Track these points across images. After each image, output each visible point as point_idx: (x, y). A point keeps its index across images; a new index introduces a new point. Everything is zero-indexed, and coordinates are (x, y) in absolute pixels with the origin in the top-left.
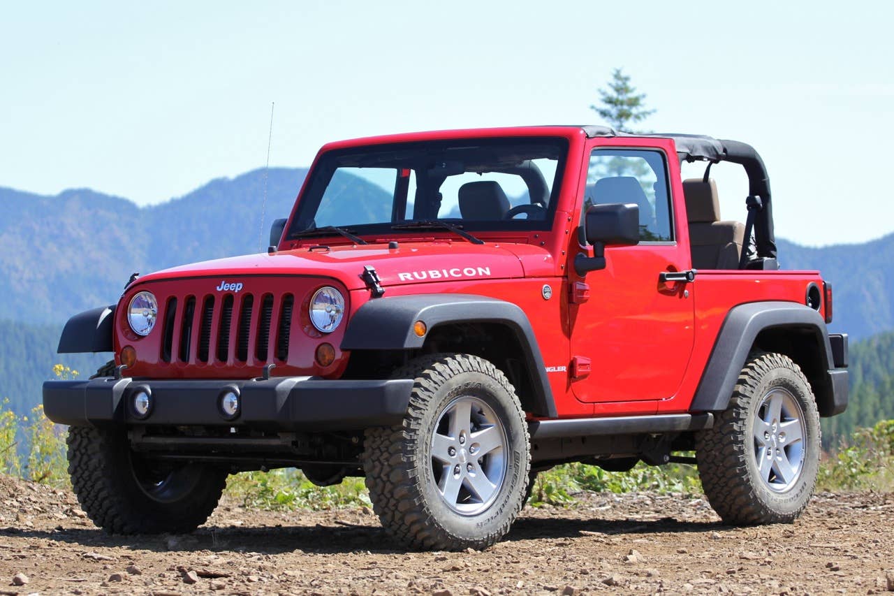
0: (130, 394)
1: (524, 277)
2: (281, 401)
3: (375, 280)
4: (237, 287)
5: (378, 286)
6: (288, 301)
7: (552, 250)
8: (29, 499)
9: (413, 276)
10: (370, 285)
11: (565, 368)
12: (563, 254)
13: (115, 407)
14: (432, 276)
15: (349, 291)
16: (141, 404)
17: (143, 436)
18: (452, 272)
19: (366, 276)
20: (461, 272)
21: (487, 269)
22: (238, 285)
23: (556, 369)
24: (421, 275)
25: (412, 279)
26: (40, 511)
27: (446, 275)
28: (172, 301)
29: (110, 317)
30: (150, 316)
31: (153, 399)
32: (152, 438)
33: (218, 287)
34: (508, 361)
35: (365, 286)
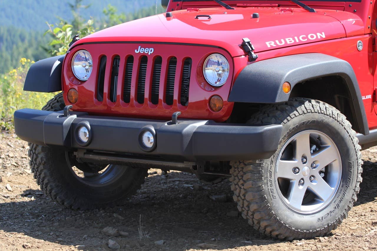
0: (75, 128)
1: (346, 37)
2: (187, 141)
3: (251, 49)
4: (150, 51)
5: (253, 53)
6: (187, 62)
7: (362, 15)
8: (8, 155)
9: (275, 43)
10: (247, 53)
11: (370, 96)
12: (369, 18)
13: (65, 137)
14: (288, 43)
15: (233, 58)
16: (84, 135)
17: (85, 153)
18: (301, 38)
19: (243, 46)
20: (307, 37)
21: (323, 33)
22: (150, 49)
23: (365, 97)
24: (281, 42)
25: (275, 45)
26: (15, 166)
27: (297, 41)
28: (102, 58)
29: (60, 67)
30: (87, 67)
31: (92, 132)
32: (91, 155)
33: (136, 51)
34: (336, 97)
35: (244, 54)
